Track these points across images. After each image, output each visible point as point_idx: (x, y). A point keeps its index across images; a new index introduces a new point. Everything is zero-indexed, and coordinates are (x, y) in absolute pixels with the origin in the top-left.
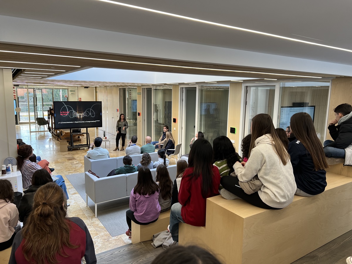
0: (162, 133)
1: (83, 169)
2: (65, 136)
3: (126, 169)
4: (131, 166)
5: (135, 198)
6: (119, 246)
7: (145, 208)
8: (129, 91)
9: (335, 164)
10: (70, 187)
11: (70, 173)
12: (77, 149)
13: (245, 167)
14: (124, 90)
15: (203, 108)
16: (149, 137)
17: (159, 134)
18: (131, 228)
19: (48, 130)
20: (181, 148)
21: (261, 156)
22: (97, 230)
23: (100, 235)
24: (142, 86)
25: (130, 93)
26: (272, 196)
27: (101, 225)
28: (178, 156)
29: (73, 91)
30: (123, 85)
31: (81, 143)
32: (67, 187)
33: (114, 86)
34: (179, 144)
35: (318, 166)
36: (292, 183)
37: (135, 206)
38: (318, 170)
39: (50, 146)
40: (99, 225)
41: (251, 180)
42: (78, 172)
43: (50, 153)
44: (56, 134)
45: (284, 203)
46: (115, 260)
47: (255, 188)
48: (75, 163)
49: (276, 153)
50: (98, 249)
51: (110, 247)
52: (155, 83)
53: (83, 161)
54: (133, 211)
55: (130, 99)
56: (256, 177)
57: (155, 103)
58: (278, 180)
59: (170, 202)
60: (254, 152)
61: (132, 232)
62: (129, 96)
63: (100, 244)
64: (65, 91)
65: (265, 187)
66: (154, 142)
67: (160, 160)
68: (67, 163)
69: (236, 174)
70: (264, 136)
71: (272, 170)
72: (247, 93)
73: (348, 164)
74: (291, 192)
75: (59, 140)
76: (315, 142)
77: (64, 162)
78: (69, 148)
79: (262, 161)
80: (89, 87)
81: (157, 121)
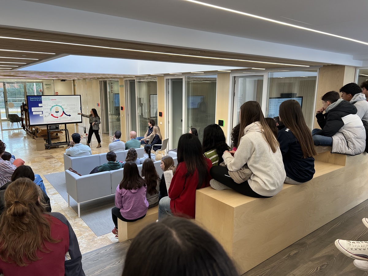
0: (147, 128)
1: (63, 168)
2: (42, 133)
3: (110, 166)
4: (115, 162)
5: (121, 194)
6: (105, 245)
7: (132, 204)
8: (110, 84)
9: (323, 152)
10: (50, 187)
11: (49, 172)
12: (55, 147)
13: (235, 156)
14: (105, 83)
15: (190, 102)
16: (133, 132)
17: (144, 130)
18: (117, 226)
19: (22, 128)
20: (168, 143)
21: (251, 144)
22: (81, 231)
23: (84, 236)
24: (125, 77)
25: (112, 86)
26: (262, 184)
27: (85, 225)
28: (166, 152)
29: (48, 85)
30: (103, 77)
31: (59, 140)
32: (46, 187)
33: (94, 79)
34: (165, 139)
35: (307, 153)
36: (282, 171)
37: (121, 202)
38: (306, 157)
39: (25, 145)
40: (83, 225)
41: (241, 169)
42: (57, 171)
43: (26, 153)
44: (31, 131)
45: (274, 191)
46: (102, 259)
47: (244, 177)
48: (54, 162)
49: (266, 140)
50: (83, 250)
51: (95, 247)
52: (139, 74)
53: (63, 160)
54: (119, 208)
55: (112, 92)
56: (246, 166)
57: (139, 96)
58: (269, 168)
59: (158, 197)
60: (243, 140)
61: (118, 230)
62: (111, 89)
63: (85, 244)
64: (39, 86)
65: (255, 176)
66: (139, 138)
67: (145, 156)
68: (45, 163)
69: (225, 164)
70: (253, 124)
71: (262, 158)
72: (235, 84)
73: (335, 152)
74: (281, 180)
75: (35, 138)
76: (304, 129)
77: (42, 161)
78: (46, 147)
79: (251, 149)
80: (66, 80)
81: (141, 116)
